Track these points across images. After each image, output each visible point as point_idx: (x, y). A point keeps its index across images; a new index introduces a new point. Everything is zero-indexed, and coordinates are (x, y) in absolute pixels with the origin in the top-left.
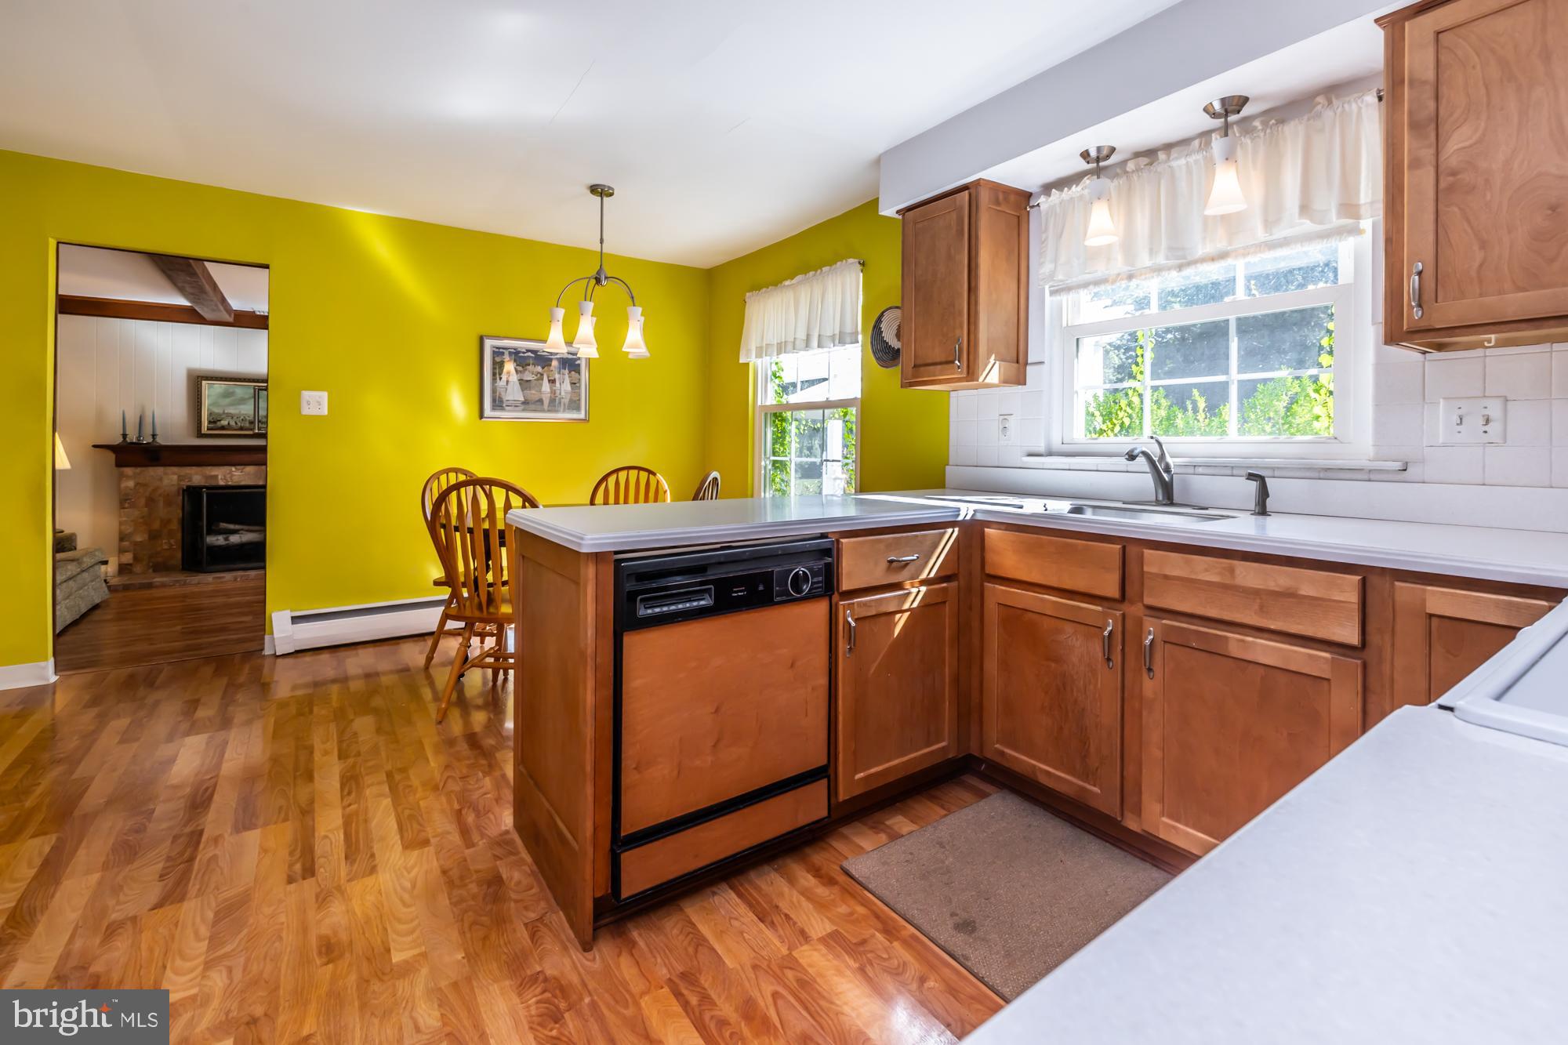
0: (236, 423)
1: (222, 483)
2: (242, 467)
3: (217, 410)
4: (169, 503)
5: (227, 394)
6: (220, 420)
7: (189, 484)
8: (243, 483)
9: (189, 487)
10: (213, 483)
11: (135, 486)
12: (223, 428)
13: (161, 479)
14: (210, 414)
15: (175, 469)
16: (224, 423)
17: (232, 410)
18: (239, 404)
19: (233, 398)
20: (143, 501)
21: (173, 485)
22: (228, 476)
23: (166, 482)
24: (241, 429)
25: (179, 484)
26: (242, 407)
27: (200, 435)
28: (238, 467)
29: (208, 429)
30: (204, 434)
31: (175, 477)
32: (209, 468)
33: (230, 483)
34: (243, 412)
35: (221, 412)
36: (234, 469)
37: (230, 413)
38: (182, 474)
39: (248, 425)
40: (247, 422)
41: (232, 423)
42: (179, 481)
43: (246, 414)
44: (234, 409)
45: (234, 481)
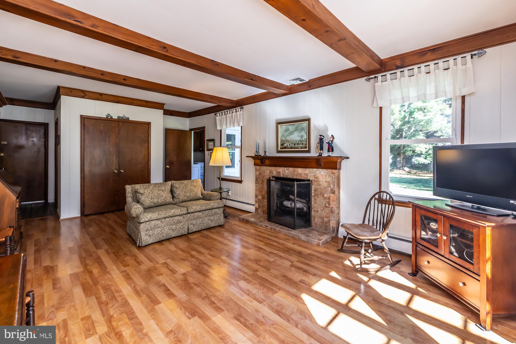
0: (290, 145)
1: (282, 176)
2: (289, 168)
3: (283, 139)
5: (287, 130)
6: (284, 144)
7: (272, 175)
8: (289, 177)
10: (279, 176)
11: (259, 174)
12: (285, 148)
13: (265, 172)
14: (281, 141)
15: (269, 168)
16: (285, 145)
17: (288, 138)
18: (290, 135)
19: (289, 132)
20: (261, 181)
21: (268, 175)
22: (284, 172)
23: (266, 173)
24: (291, 148)
26: (291, 136)
27: (278, 152)
28: (287, 168)
29: (281, 149)
30: (279, 151)
31: (268, 171)
32: (278, 168)
33: (284, 176)
34: (292, 139)
35: (285, 139)
36: (286, 169)
37: (288, 140)
38: (271, 170)
39: (293, 146)
40: (293, 144)
41: (288, 145)
42: (270, 173)
43: (292, 140)
44: (289, 138)
45: (286, 175)
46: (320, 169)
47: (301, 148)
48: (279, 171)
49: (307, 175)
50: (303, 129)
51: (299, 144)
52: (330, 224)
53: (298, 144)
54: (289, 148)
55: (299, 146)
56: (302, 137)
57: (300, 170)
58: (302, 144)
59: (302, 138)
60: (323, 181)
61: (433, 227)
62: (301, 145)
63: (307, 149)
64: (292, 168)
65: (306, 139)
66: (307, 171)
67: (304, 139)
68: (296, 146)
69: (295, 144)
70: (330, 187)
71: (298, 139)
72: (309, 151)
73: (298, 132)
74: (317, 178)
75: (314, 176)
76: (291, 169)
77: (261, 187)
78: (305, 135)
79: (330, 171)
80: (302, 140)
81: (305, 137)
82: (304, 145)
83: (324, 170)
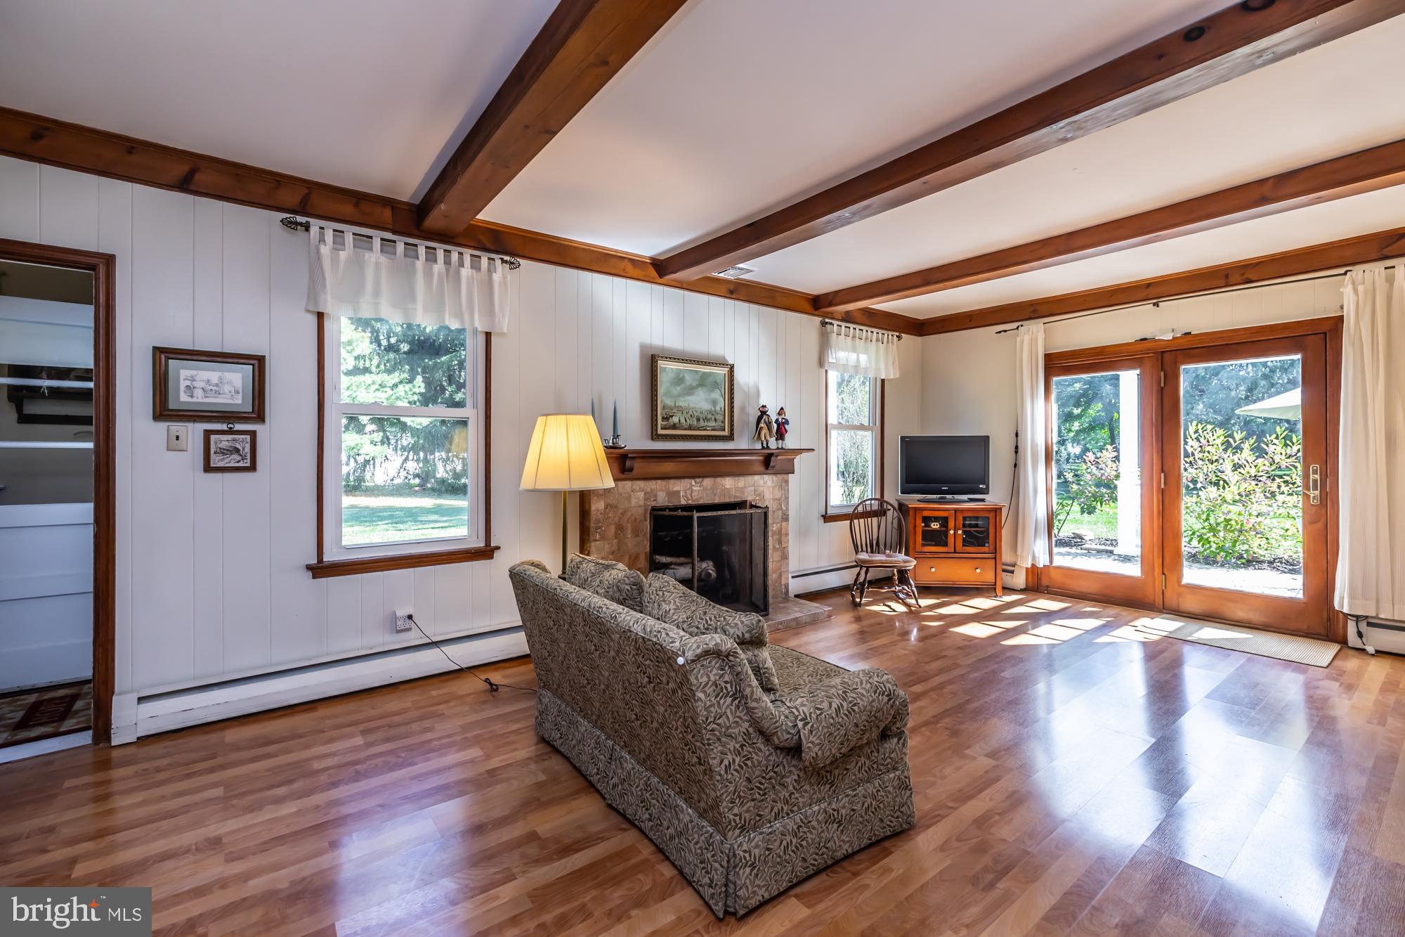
0: (686, 421)
1: (683, 502)
2: (701, 479)
3: (670, 403)
4: (636, 533)
5: (678, 381)
6: (672, 416)
7: (654, 504)
8: (703, 502)
9: (654, 509)
10: (675, 503)
11: (606, 508)
12: (674, 427)
13: (629, 499)
14: (664, 408)
15: (641, 484)
16: (675, 420)
17: (682, 403)
18: (688, 395)
19: (683, 385)
20: (613, 528)
21: (640, 506)
22: (689, 492)
23: (634, 502)
24: (690, 428)
25: (645, 505)
26: (690, 398)
27: (655, 436)
28: (698, 480)
29: (662, 429)
30: (659, 435)
31: (642, 495)
32: (671, 481)
33: (690, 502)
34: (692, 405)
35: (673, 404)
36: (693, 483)
37: (681, 407)
38: (649, 490)
39: (695, 423)
40: (695, 419)
41: (683, 421)
42: (646, 499)
43: (694, 408)
44: (684, 401)
45: (694, 498)
46: (765, 476)
47: (713, 430)
48: (675, 489)
49: (742, 490)
50: (715, 385)
51: (708, 420)
52: (781, 583)
53: (706, 419)
54: (685, 429)
55: (709, 424)
56: (714, 402)
57: (728, 482)
58: (716, 420)
59: (715, 407)
60: (769, 499)
61: (935, 527)
62: (713, 424)
63: (726, 433)
64: (709, 479)
65: (723, 409)
66: (742, 482)
67: (718, 408)
68: (702, 423)
69: (698, 420)
70: (782, 509)
71: (707, 406)
72: (730, 438)
73: (705, 389)
74: (759, 495)
75: (755, 491)
76: (708, 482)
77: (615, 548)
78: (722, 400)
79: (780, 476)
80: (715, 411)
81: (722, 404)
82: (719, 423)
83: (771, 476)
